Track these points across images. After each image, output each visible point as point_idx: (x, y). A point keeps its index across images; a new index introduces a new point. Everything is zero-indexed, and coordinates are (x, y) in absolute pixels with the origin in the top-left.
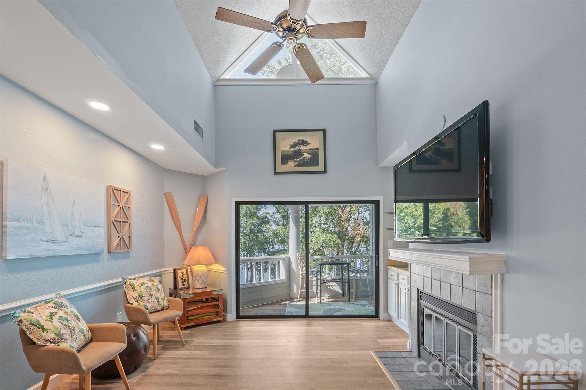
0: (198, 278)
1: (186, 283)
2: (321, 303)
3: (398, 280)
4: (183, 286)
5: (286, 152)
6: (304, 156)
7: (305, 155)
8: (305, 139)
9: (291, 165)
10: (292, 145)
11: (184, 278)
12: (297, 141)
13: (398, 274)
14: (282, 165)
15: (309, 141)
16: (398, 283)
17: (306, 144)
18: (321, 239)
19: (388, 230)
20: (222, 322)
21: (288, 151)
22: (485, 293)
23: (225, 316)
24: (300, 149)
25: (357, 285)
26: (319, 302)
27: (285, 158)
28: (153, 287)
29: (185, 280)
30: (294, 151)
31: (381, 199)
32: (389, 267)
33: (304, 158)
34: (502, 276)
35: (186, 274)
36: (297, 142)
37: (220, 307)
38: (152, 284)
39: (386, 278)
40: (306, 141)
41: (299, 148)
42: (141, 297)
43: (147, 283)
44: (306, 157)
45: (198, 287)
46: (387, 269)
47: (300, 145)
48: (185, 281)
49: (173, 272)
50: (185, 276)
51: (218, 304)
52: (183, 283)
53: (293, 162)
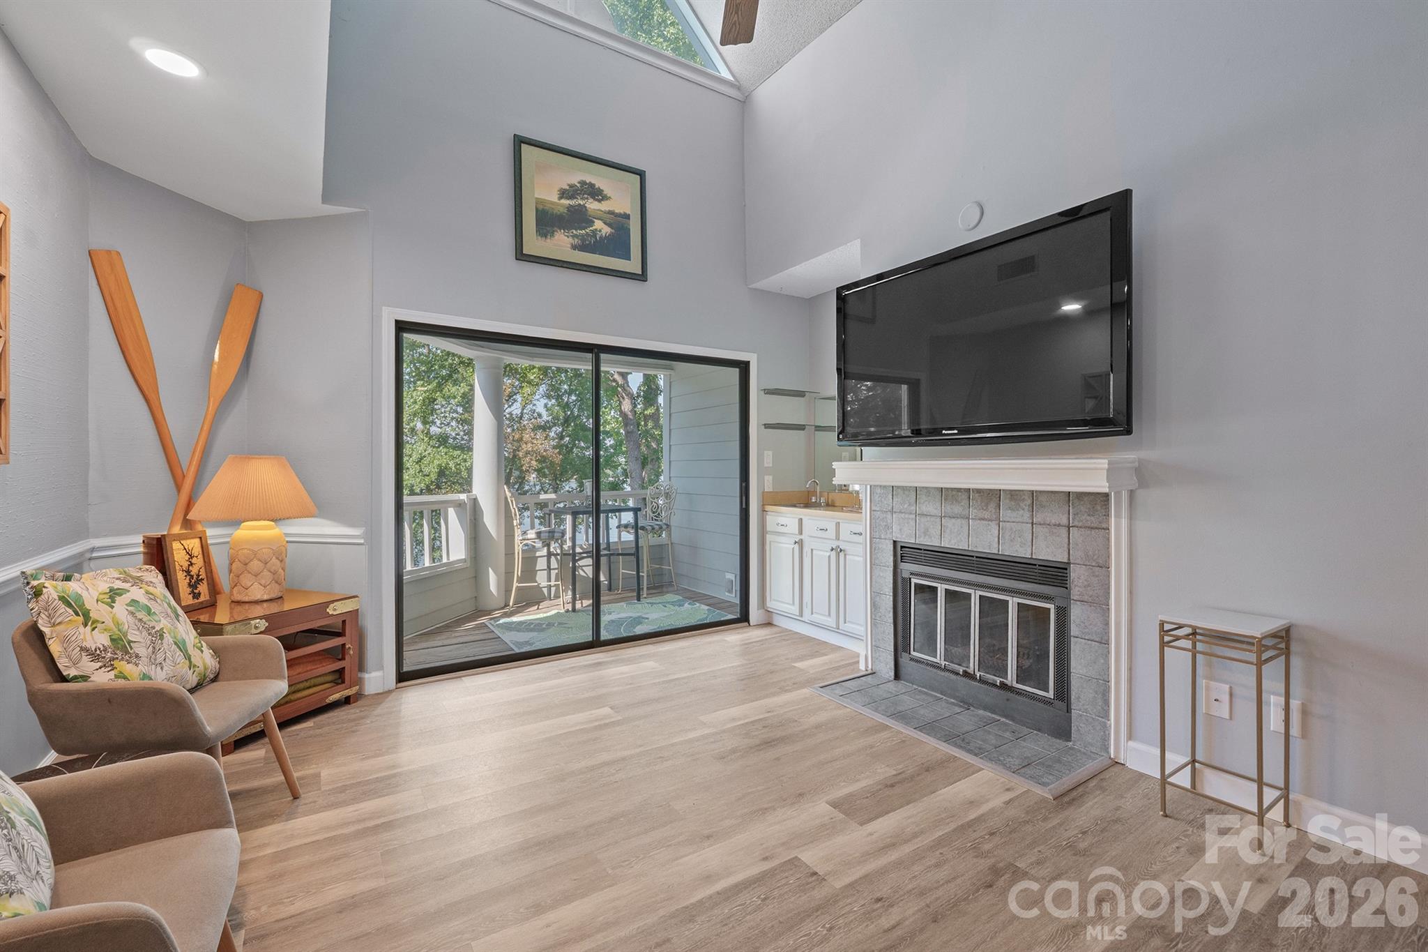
0: (255, 565)
1: (203, 588)
2: (574, 610)
3: (800, 533)
4: (194, 598)
5: (550, 206)
6: (594, 228)
7: (598, 224)
8: (599, 183)
9: (561, 244)
10: (565, 190)
11: (194, 570)
12: (579, 183)
13: (800, 521)
14: (539, 238)
15: (607, 191)
16: (802, 540)
17: (600, 197)
18: (436, 462)
19: (765, 428)
20: (354, 702)
21: (552, 203)
22: (1092, 528)
23: (359, 682)
24: (586, 205)
26: (570, 609)
27: (548, 222)
28: (153, 602)
29: (198, 576)
30: (570, 208)
31: (753, 360)
32: (768, 508)
33: (594, 232)
34: (1133, 493)
35: (200, 556)
36: (578, 185)
37: (351, 652)
38: (147, 592)
39: (763, 533)
40: (599, 188)
41: (582, 204)
42: (121, 645)
43: (129, 591)
44: (600, 231)
45: (258, 597)
46: (764, 513)
47: (586, 196)
48: (199, 581)
49: (141, 549)
50: (199, 562)
51: (344, 645)
52: (193, 586)
53: (568, 237)
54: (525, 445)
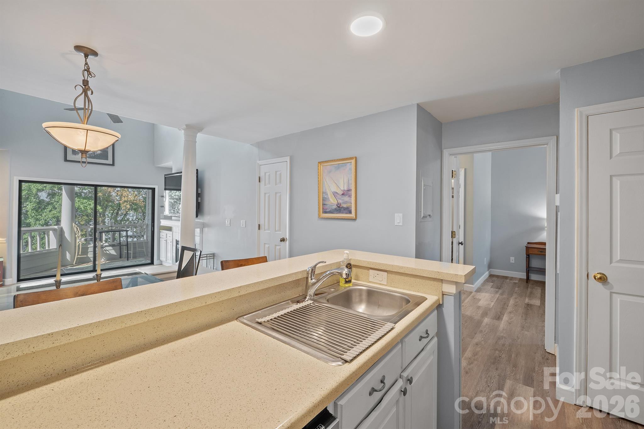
3: (167, 238)
13: (167, 234)
14: (73, 155)
16: (167, 240)
19: (161, 207)
20: (1, 286)
23: (3, 280)
25: (135, 248)
31: (156, 187)
33: (94, 153)
34: (202, 229)
39: (159, 238)
44: (97, 152)
46: (160, 232)
54: (124, 198)
